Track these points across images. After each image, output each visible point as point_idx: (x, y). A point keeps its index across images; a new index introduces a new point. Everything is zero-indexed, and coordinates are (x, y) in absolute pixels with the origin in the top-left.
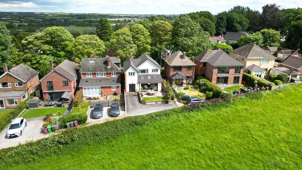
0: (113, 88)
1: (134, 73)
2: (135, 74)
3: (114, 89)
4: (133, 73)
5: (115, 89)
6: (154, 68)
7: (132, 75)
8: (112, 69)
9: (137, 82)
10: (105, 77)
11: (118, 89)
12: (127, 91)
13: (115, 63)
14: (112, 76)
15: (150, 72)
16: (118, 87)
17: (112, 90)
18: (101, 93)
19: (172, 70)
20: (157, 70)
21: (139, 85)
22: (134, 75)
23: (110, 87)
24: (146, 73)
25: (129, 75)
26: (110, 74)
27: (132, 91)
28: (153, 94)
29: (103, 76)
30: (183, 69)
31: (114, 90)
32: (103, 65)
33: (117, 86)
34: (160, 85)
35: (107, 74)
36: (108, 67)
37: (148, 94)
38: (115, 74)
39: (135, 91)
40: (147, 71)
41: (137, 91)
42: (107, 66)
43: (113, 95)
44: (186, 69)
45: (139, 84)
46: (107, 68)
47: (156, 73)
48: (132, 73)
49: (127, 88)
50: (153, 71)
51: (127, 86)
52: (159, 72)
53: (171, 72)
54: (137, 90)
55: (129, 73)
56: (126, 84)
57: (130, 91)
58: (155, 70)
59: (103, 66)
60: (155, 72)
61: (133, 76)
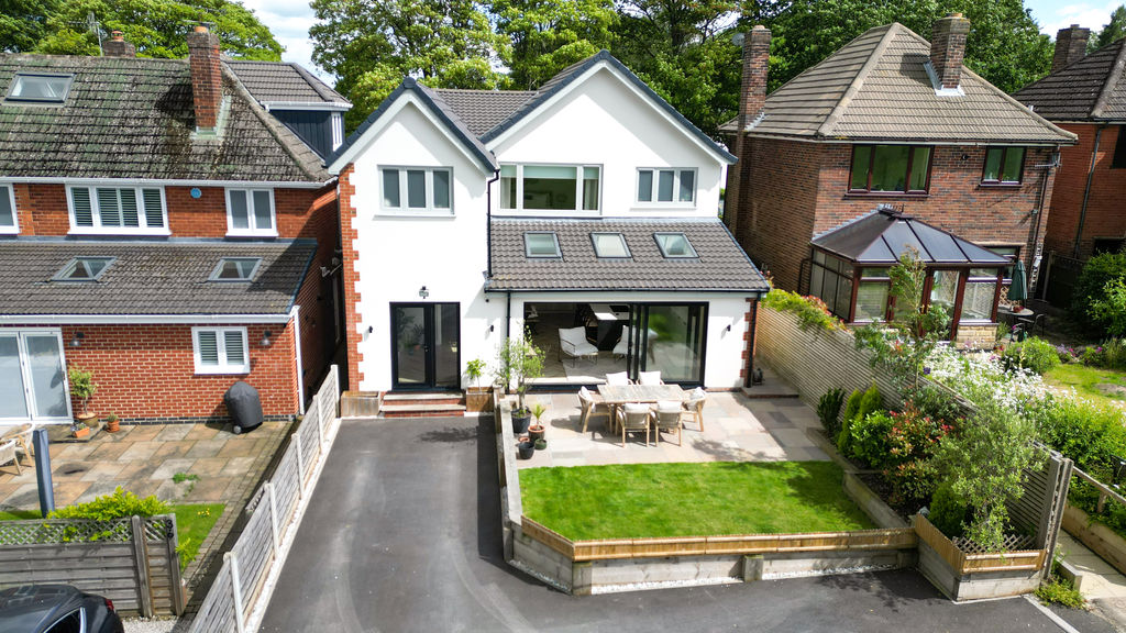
0: (209, 340)
1: (443, 177)
2: (460, 189)
3: (222, 355)
4: (429, 178)
5: (234, 356)
6: (656, 161)
7: (417, 200)
8: (232, 154)
9: (481, 281)
10: (165, 230)
11: (264, 358)
12: (364, 386)
13: (277, 114)
14: (232, 231)
15: (619, 200)
16: (264, 336)
17: (201, 367)
18: (76, 400)
19: (833, 178)
20: (688, 179)
21: (499, 323)
22: (444, 198)
23: (177, 337)
24: (579, 211)
25: (392, 195)
26: (212, 200)
27: (429, 385)
28: (658, 427)
29: (143, 228)
30: (941, 180)
31: (224, 366)
32: (154, 113)
33: (252, 327)
34: (728, 321)
35: (181, 200)
36: (197, 136)
37: (607, 424)
38: (262, 213)
39: (455, 386)
40: (593, 186)
41: (476, 384)
42: (191, 124)
43: (211, 423)
44: (966, 180)
45: (498, 306)
46: (187, 145)
47: (676, 211)
48: (416, 174)
49: (361, 347)
50: (645, 195)
51: (361, 328)
52: (707, 205)
53: (822, 199)
54: (473, 370)
55: (390, 174)
56: (359, 308)
57: (397, 387)
58: (667, 175)
59: (153, 126)
60: (666, 195)
61: (430, 208)
